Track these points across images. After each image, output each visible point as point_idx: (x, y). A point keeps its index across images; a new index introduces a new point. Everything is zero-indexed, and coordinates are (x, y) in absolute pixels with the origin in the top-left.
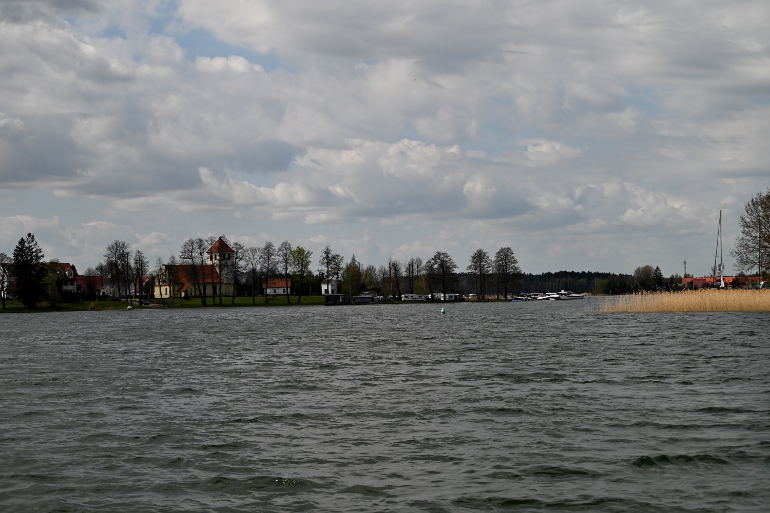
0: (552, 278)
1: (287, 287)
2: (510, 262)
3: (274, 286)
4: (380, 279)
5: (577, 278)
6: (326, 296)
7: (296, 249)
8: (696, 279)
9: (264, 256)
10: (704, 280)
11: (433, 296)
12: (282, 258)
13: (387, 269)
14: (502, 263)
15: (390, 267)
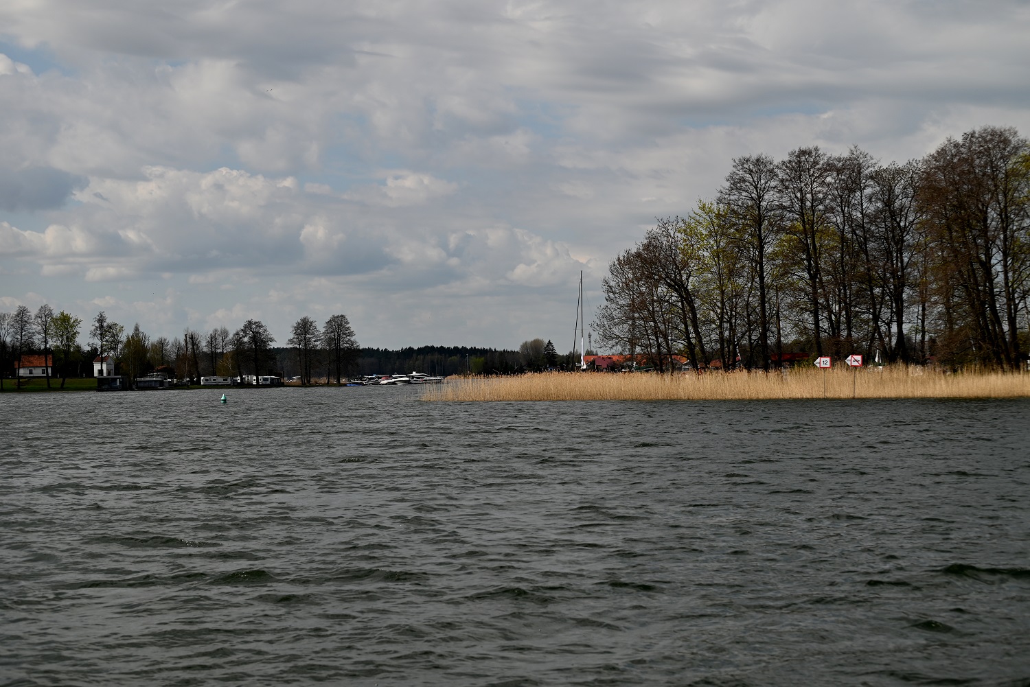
0: (414, 355)
1: (47, 367)
2: (344, 334)
3: (28, 364)
4: (173, 357)
5: (447, 355)
6: (98, 379)
7: (59, 315)
8: (600, 357)
9: (16, 325)
10: (610, 358)
11: (242, 379)
12: (40, 328)
13: (183, 343)
14: (334, 336)
15: (186, 341)
